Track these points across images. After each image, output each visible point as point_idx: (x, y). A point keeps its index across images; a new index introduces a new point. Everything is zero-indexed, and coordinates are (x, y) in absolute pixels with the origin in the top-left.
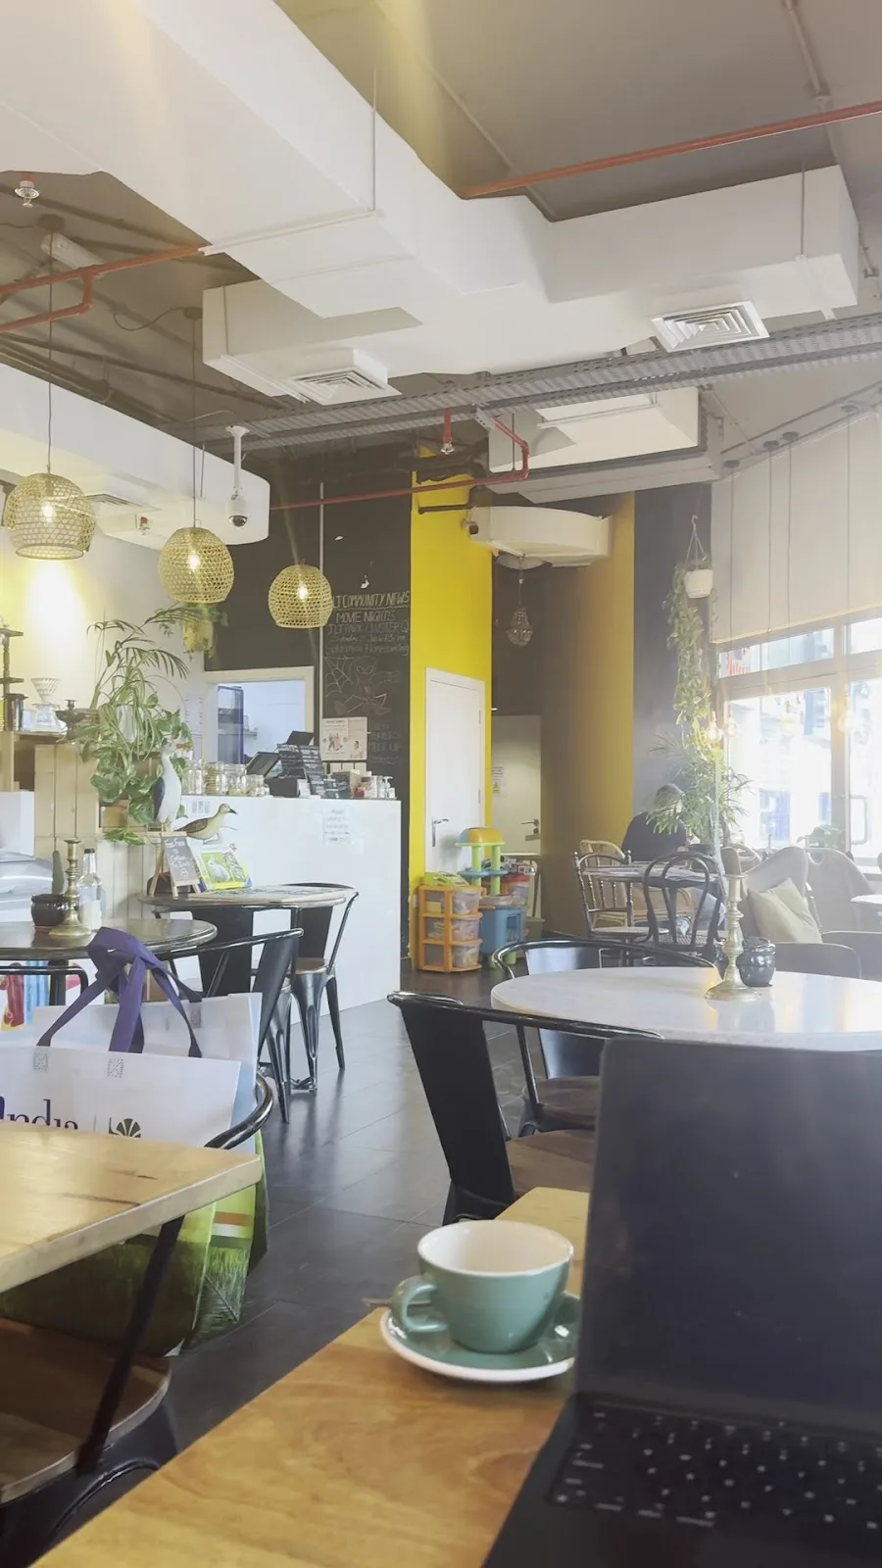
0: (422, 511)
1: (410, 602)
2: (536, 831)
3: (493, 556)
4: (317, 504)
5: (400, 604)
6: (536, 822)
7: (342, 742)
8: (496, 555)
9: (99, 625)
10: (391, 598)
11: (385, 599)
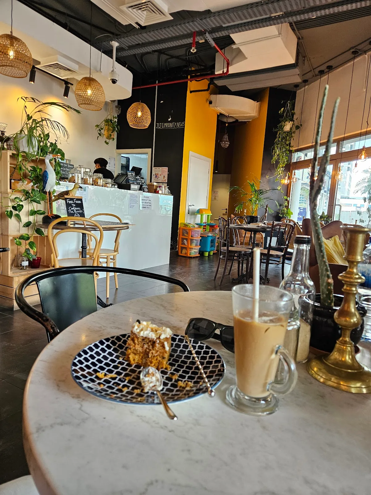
0: (191, 92)
1: (184, 126)
2: (226, 212)
3: (218, 115)
4: (155, 85)
5: (181, 127)
6: (226, 209)
7: (159, 176)
8: (219, 114)
9: (23, 98)
10: (178, 124)
11: (176, 124)
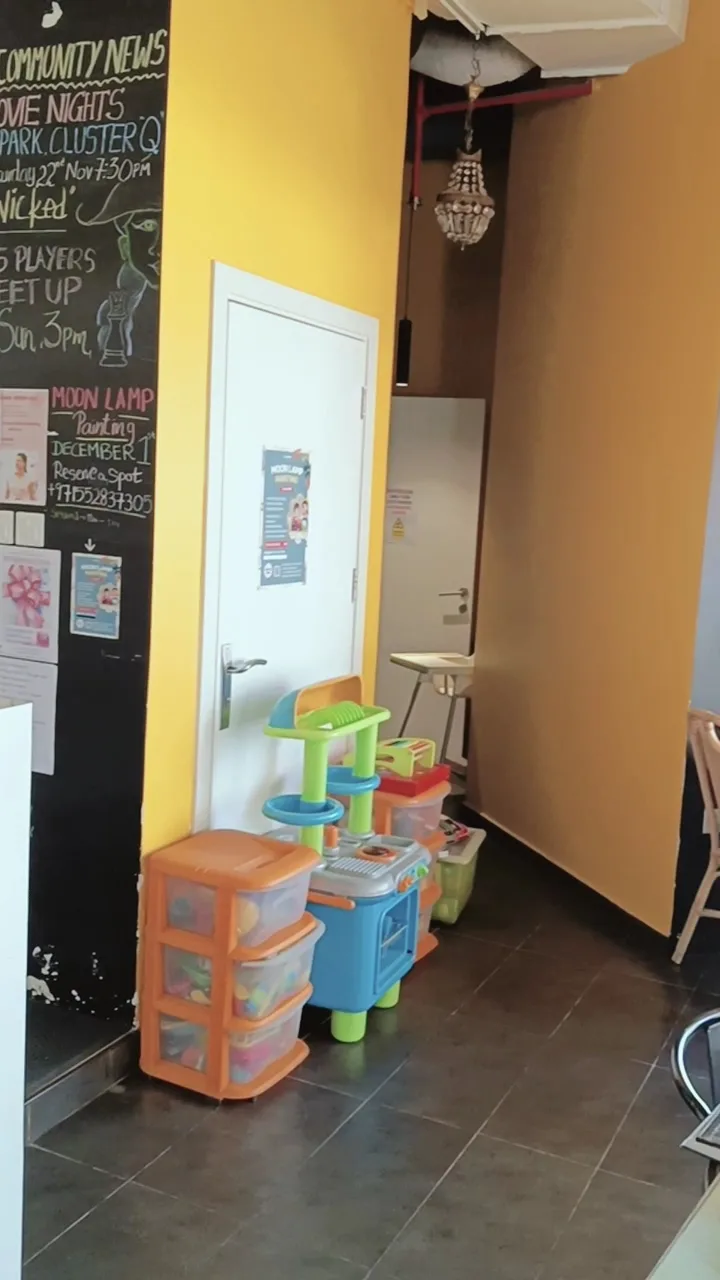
1: (164, 68)
2: (463, 608)
3: (415, 18)
5: (141, 71)
10: (118, 53)
11: (103, 55)
